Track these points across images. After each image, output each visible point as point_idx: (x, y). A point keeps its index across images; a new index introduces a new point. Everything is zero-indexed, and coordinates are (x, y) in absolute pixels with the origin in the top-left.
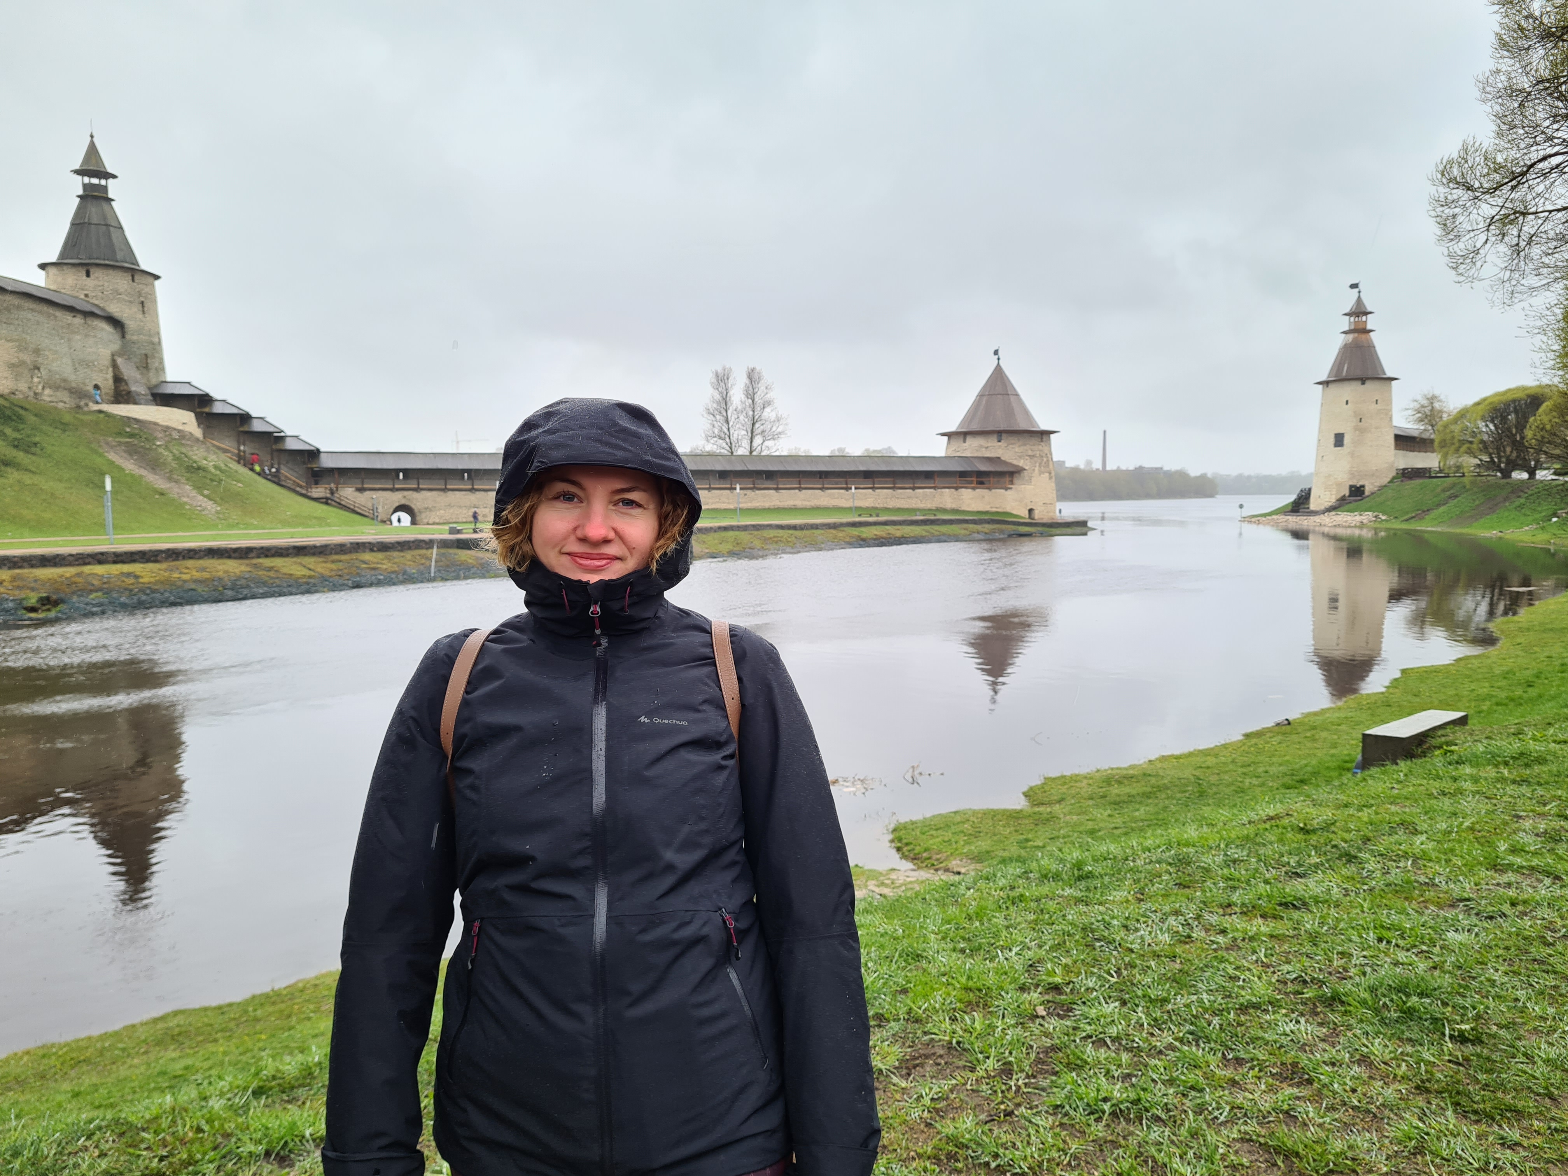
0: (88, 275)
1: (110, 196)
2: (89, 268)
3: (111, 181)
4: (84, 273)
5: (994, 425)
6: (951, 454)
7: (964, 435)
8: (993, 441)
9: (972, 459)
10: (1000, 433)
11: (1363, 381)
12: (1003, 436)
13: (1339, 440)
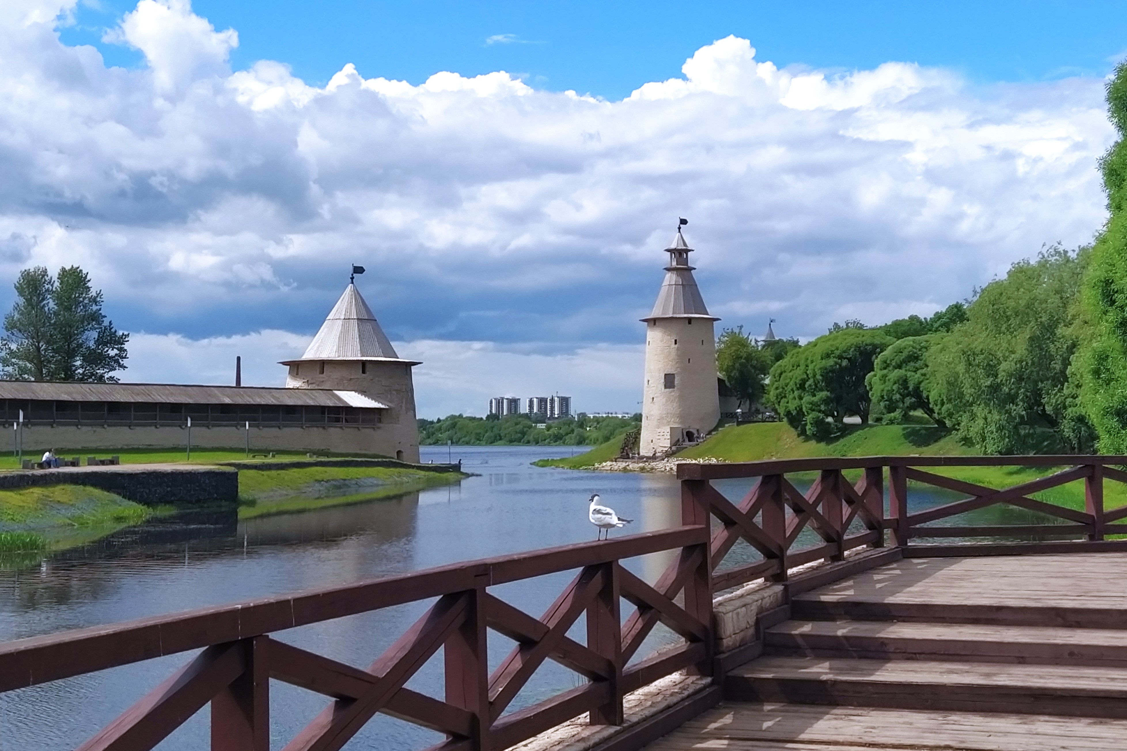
5: (354, 355)
6: (305, 386)
7: (322, 365)
8: (357, 374)
9: (337, 392)
10: (364, 363)
11: (690, 320)
12: (368, 367)
13: (669, 381)
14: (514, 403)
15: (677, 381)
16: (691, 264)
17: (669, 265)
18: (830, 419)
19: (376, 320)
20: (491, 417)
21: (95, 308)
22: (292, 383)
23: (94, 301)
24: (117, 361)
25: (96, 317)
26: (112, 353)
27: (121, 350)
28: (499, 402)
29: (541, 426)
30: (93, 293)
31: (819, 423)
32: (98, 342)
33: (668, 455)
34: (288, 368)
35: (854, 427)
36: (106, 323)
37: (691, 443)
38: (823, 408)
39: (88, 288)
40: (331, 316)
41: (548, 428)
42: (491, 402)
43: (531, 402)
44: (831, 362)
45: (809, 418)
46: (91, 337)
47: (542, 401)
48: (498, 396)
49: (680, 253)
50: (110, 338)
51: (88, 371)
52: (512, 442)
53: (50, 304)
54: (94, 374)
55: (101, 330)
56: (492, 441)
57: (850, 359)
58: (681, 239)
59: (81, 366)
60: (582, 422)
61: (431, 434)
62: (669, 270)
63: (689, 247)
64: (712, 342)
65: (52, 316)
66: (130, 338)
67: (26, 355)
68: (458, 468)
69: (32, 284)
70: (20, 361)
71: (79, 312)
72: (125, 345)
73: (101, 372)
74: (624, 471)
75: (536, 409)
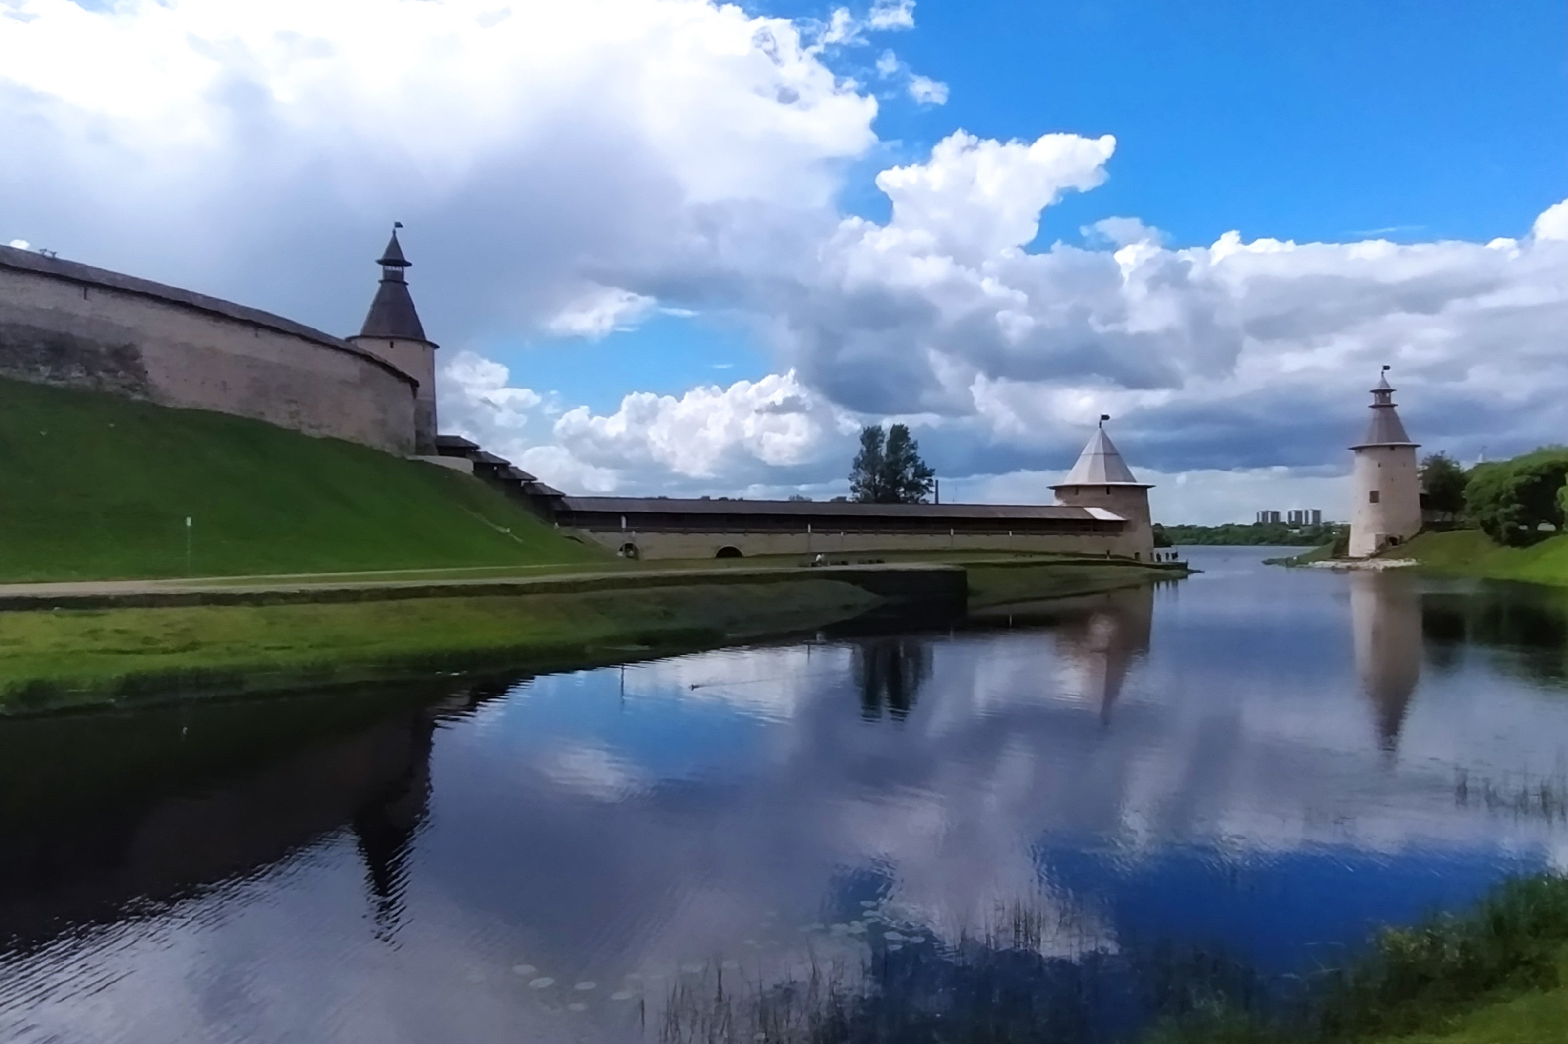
0: (392, 345)
1: (406, 280)
2: (393, 341)
3: (406, 269)
4: (388, 344)
5: (1102, 480)
6: (1065, 505)
7: (1077, 488)
8: (1103, 494)
9: (1088, 509)
10: (1108, 487)
11: (1392, 447)
12: (1111, 490)
13: (1374, 497)
14: (1276, 514)
15: (1381, 497)
16: (1393, 402)
17: (1373, 403)
18: (1525, 527)
19: (1117, 454)
20: (1258, 524)
21: (913, 452)
22: (1058, 503)
23: (913, 447)
24: (927, 489)
25: (913, 458)
26: (924, 482)
27: (930, 480)
28: (1265, 514)
29: (1296, 531)
30: (912, 442)
31: (1512, 531)
32: (914, 475)
33: (1373, 556)
34: (1054, 491)
35: (1546, 535)
36: (920, 462)
37: (1395, 547)
38: (1516, 517)
39: (909, 439)
40: (1084, 452)
41: (1302, 532)
42: (1258, 514)
43: (1290, 513)
44: (1522, 479)
45: (1503, 527)
46: (910, 472)
47: (1299, 513)
48: (1264, 510)
49: (1383, 393)
50: (923, 472)
51: (908, 496)
52: (1272, 543)
53: (883, 450)
54: (912, 498)
55: (917, 467)
56: (1257, 543)
57: (1543, 476)
58: (1384, 382)
59: (904, 492)
60: (1329, 527)
61: (1209, 538)
62: (1373, 407)
63: (1392, 388)
64: (1414, 464)
65: (885, 459)
66: (936, 472)
67: (868, 486)
68: (1184, 566)
69: (871, 436)
70: (865, 490)
71: (903, 454)
72: (934, 478)
73: (917, 496)
74: (1333, 569)
75: (1293, 519)
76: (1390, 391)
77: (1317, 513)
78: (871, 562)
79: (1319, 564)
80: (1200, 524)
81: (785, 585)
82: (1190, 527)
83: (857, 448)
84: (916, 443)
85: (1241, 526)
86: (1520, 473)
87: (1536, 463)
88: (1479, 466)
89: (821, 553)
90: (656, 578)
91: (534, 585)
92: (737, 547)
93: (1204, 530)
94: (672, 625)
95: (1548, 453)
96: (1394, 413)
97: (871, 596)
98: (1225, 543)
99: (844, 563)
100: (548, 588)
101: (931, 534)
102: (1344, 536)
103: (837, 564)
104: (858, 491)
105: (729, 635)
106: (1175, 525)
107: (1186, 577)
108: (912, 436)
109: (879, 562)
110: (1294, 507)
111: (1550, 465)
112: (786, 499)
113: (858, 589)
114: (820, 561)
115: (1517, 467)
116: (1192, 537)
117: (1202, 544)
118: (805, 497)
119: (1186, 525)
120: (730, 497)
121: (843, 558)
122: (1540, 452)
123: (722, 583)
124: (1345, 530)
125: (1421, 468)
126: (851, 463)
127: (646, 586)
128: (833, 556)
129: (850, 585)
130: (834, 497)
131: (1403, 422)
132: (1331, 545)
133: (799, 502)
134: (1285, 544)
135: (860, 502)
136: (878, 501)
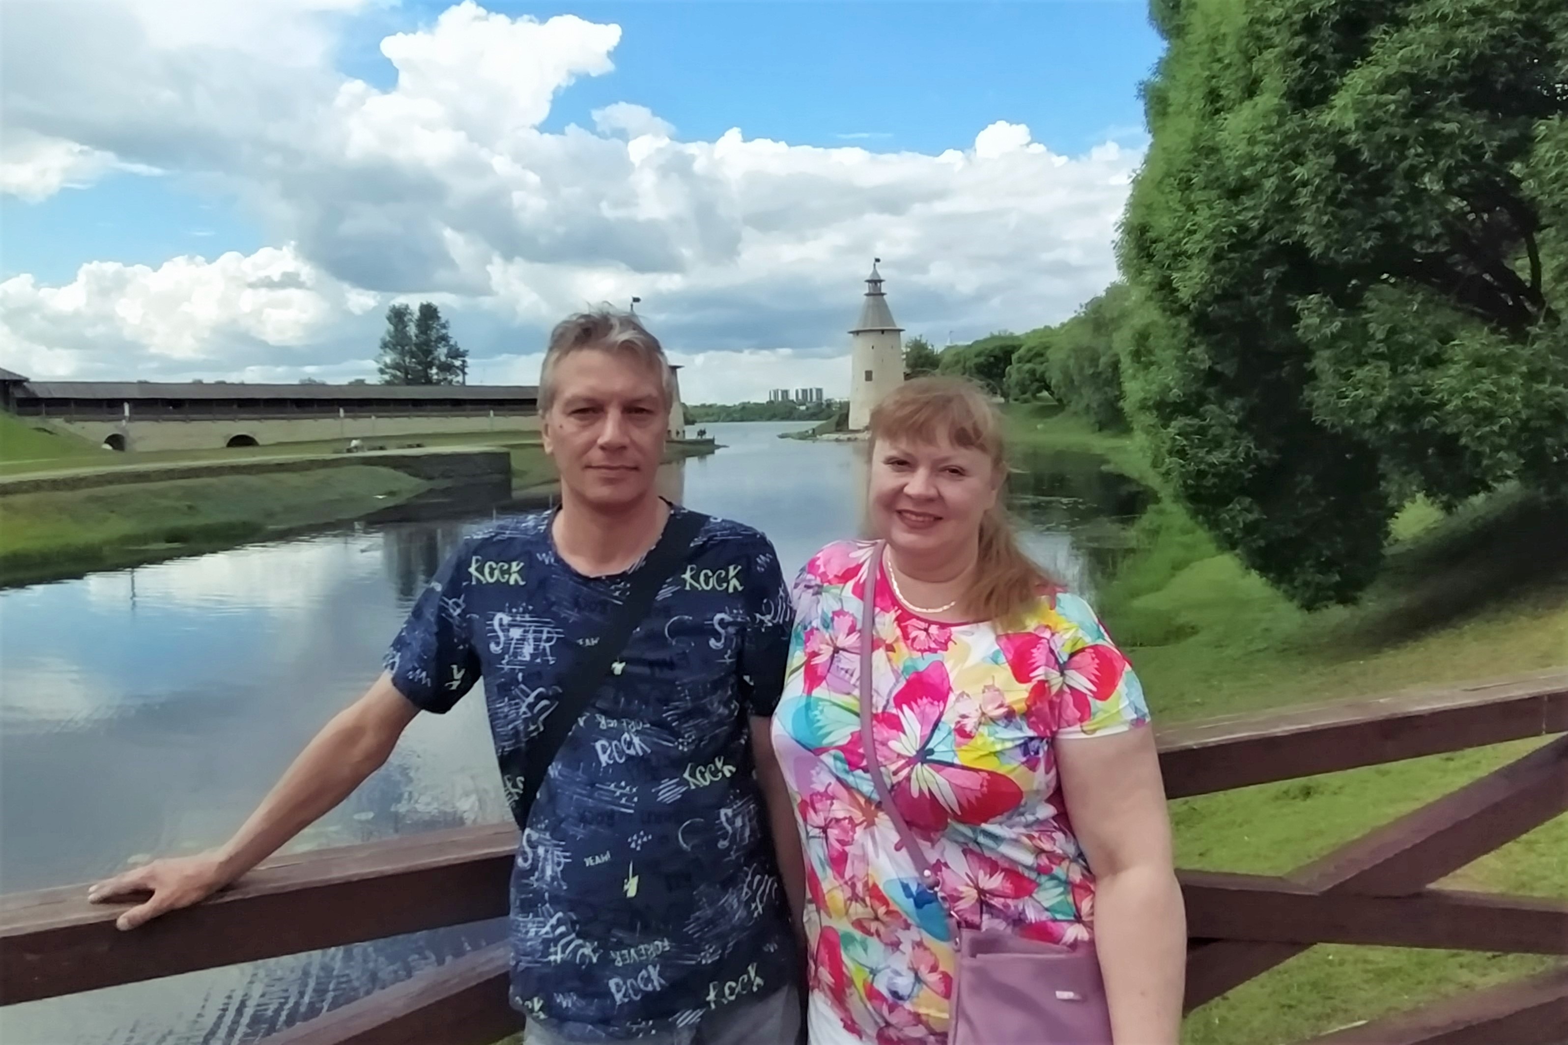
11: (883, 331)
13: (869, 376)
14: (785, 394)
15: (874, 376)
16: (883, 291)
17: (867, 291)
20: (770, 402)
21: (444, 331)
23: (444, 326)
24: (461, 370)
25: (444, 339)
26: (458, 364)
27: (464, 362)
28: (776, 393)
29: (803, 408)
30: (443, 321)
32: (447, 356)
36: (453, 343)
39: (439, 318)
41: (807, 409)
42: (771, 393)
43: (797, 392)
44: (982, 359)
46: (442, 353)
47: (804, 391)
48: (775, 389)
49: (875, 282)
50: (456, 353)
51: (441, 377)
52: (783, 419)
53: (412, 330)
54: (445, 379)
55: (451, 348)
56: (770, 419)
57: (995, 357)
58: (875, 272)
59: (437, 374)
60: (829, 404)
61: (729, 415)
62: (867, 295)
63: (882, 278)
64: (900, 346)
65: (414, 338)
66: (469, 353)
67: (396, 366)
68: (712, 441)
69: (398, 316)
70: (393, 372)
71: (433, 335)
72: (467, 359)
73: (450, 378)
74: (837, 440)
75: (800, 397)
76: (880, 281)
77: (819, 391)
78: (410, 446)
79: (825, 436)
80: (720, 403)
81: (322, 473)
82: (711, 406)
83: (384, 328)
84: (447, 322)
85: (756, 404)
86: (978, 355)
87: (990, 346)
88: (949, 348)
89: (356, 439)
90: (172, 470)
91: (21, 483)
92: (251, 435)
93: (724, 408)
94: (199, 521)
95: (1000, 338)
96: (884, 301)
97: (416, 481)
98: (742, 420)
99: (382, 448)
100: (37, 486)
101: (467, 416)
102: (845, 411)
103: (374, 449)
104: (386, 373)
105: (271, 527)
106: (698, 404)
107: (713, 452)
108: (443, 315)
109: (419, 446)
110: (800, 387)
111: (1002, 348)
112: (296, 382)
113: (400, 474)
114: (356, 447)
115: (978, 348)
116: (713, 414)
117: (723, 421)
118: (318, 380)
119: (708, 403)
120: (228, 381)
121: (380, 443)
122: (993, 338)
123: (249, 474)
124: (845, 408)
125: (904, 350)
126: (379, 343)
127: (161, 480)
128: (368, 441)
129: (392, 471)
130: (352, 379)
131: (890, 308)
132: (835, 419)
133: (309, 385)
134: (794, 419)
135: (388, 383)
136: (408, 382)
